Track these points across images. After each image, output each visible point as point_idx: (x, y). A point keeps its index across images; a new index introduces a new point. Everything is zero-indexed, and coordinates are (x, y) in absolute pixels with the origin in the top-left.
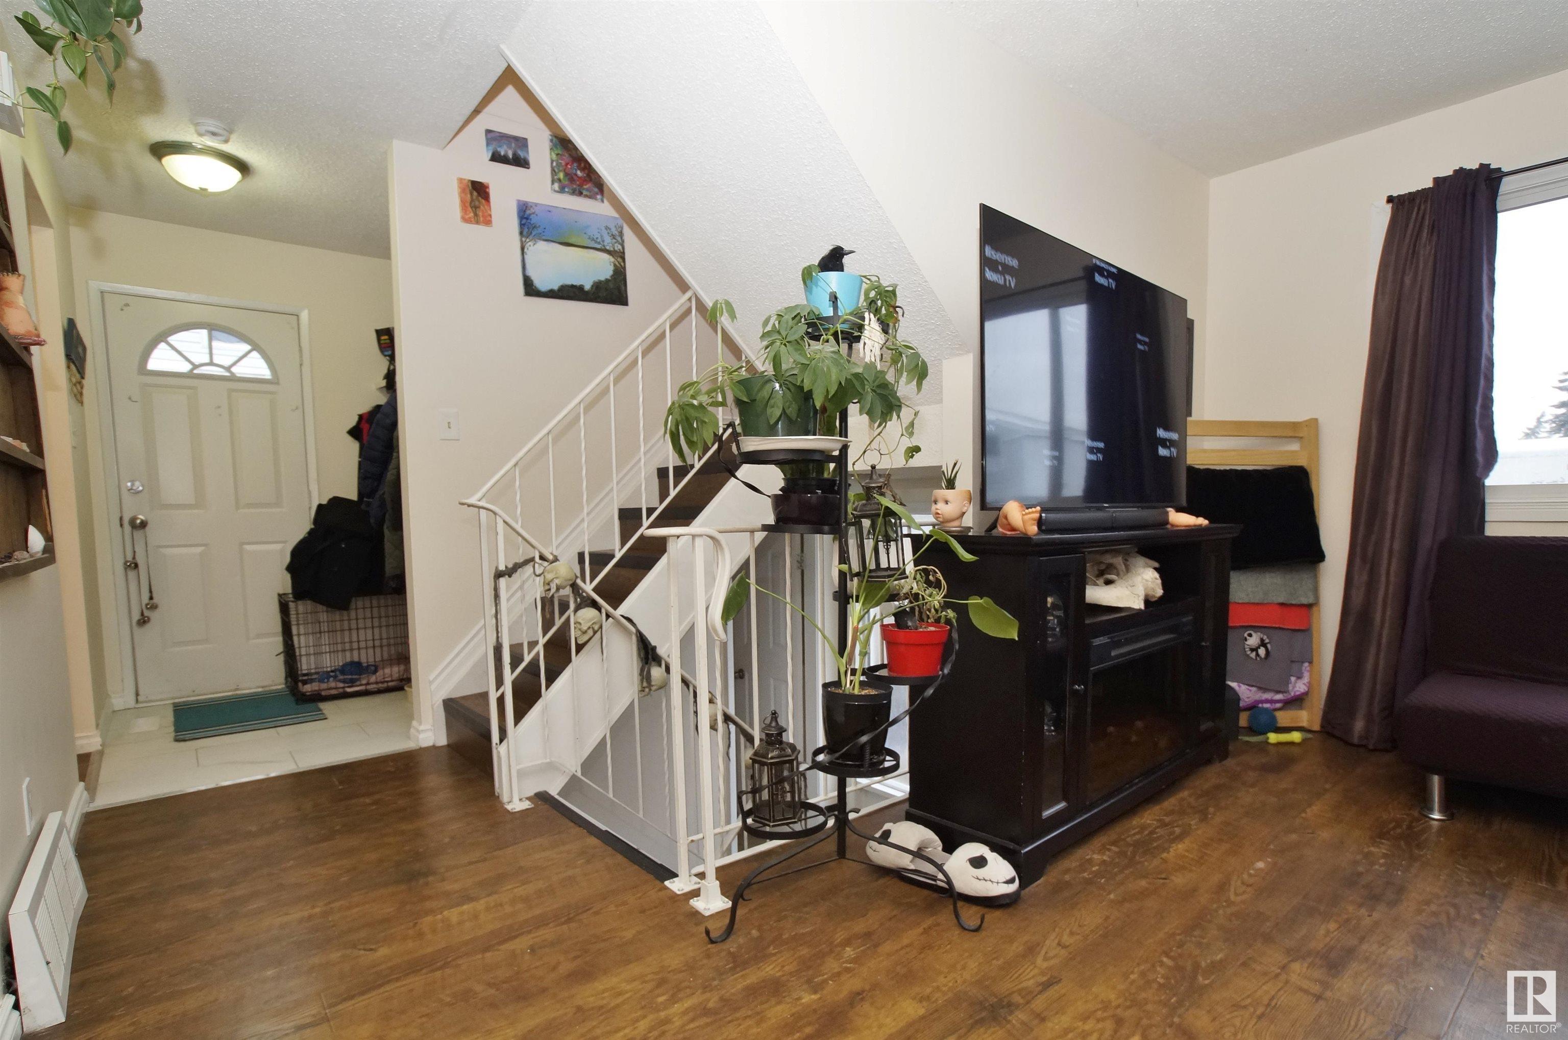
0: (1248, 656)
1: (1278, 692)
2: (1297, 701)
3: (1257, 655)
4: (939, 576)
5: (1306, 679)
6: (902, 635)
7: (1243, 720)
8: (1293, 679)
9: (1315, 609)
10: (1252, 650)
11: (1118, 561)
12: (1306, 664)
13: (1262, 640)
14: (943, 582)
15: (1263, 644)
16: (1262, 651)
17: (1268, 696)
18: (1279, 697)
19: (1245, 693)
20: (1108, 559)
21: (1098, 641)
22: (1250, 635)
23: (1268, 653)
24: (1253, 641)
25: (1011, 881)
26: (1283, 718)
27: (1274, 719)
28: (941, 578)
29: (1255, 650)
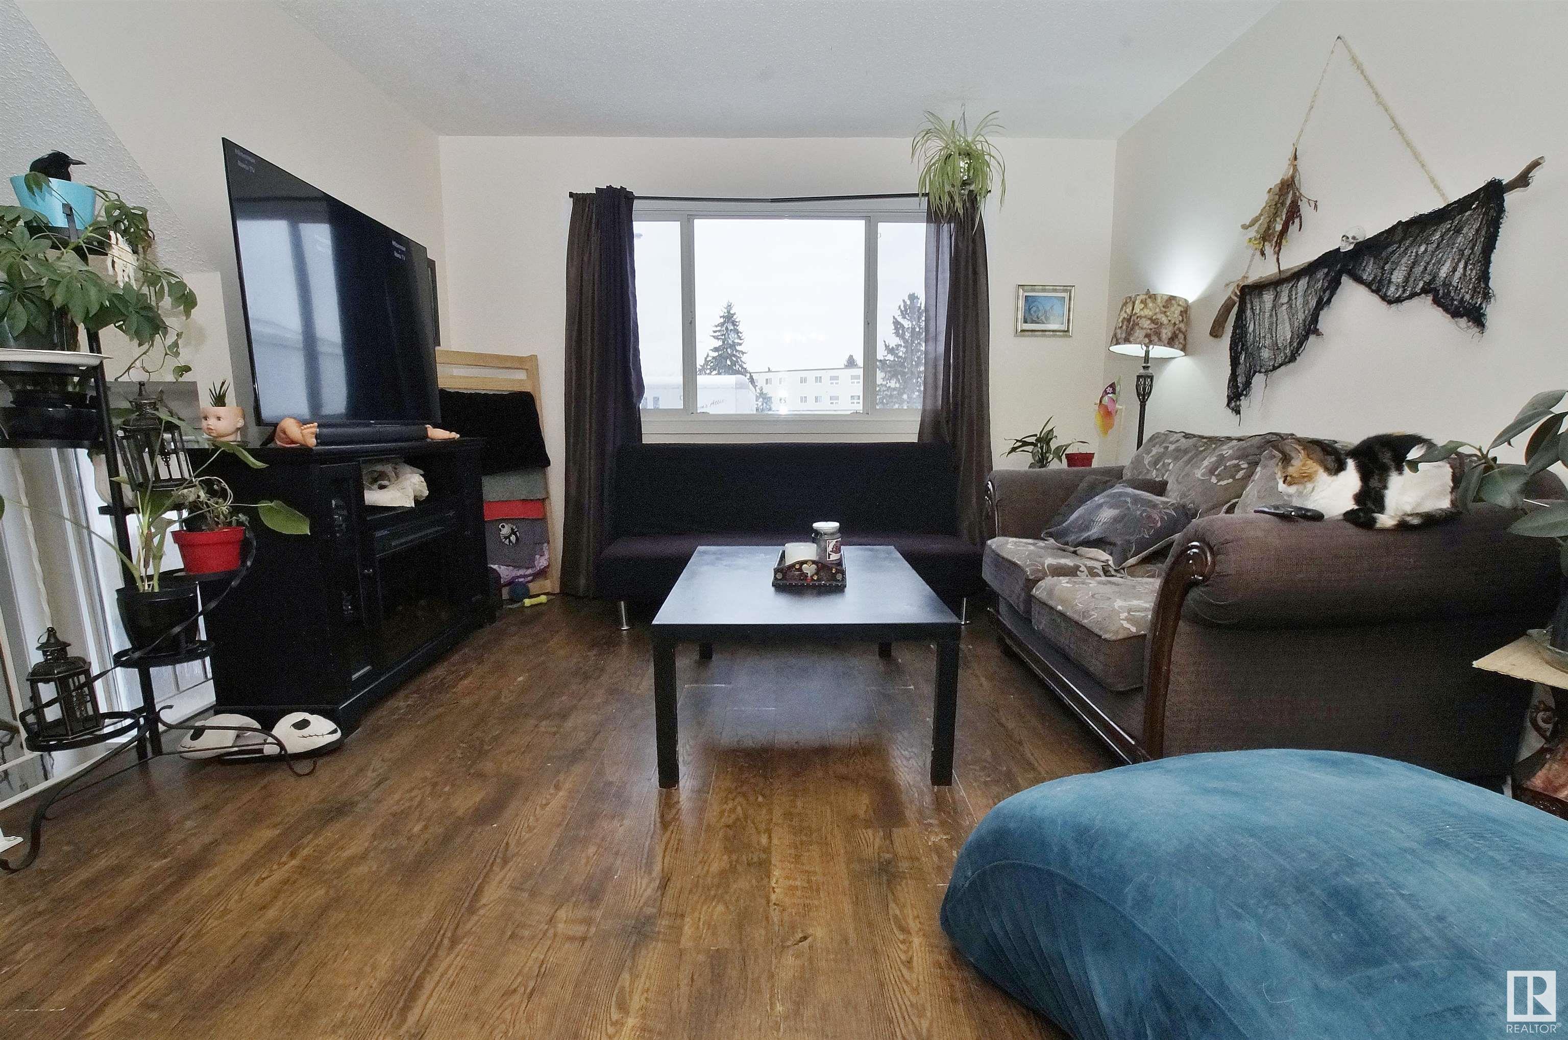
0: (503, 543)
1: (528, 568)
2: (542, 574)
3: (510, 541)
4: (224, 484)
5: (547, 556)
6: (196, 537)
7: (505, 593)
8: (538, 557)
9: (547, 502)
10: (506, 538)
11: (388, 468)
12: (546, 544)
13: (512, 529)
14: (229, 491)
15: (513, 532)
16: (513, 538)
17: (521, 572)
18: (529, 571)
19: (505, 572)
20: (379, 468)
21: (379, 534)
22: (503, 527)
23: (517, 539)
24: (506, 531)
25: (335, 731)
26: (534, 587)
27: (528, 590)
28: (227, 487)
29: (508, 537)
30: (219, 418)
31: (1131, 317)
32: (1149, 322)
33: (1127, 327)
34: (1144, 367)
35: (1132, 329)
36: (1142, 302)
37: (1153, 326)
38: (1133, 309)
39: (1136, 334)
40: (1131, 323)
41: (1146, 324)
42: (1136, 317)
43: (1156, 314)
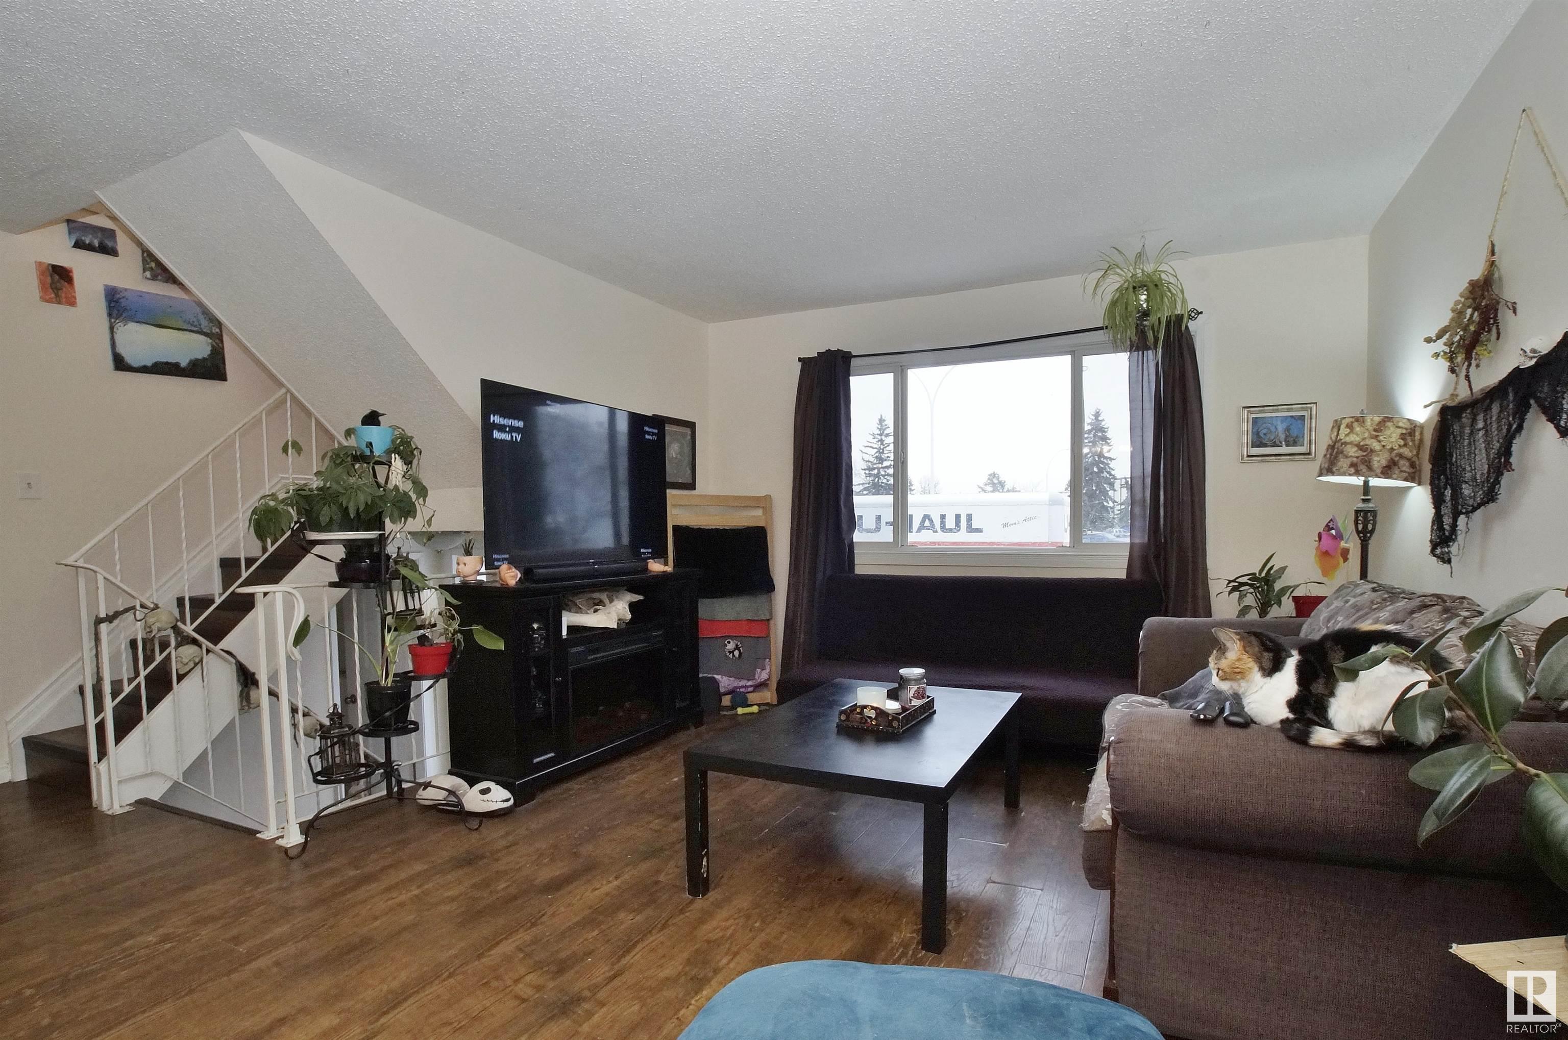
0: (727, 656)
1: (749, 680)
2: (763, 685)
3: (734, 655)
4: (453, 612)
5: (768, 670)
6: (420, 650)
7: (726, 701)
8: (759, 670)
9: (772, 622)
10: (730, 652)
11: (604, 596)
12: (768, 660)
13: (737, 645)
14: (456, 615)
15: (737, 648)
16: (736, 653)
17: (743, 683)
18: (750, 683)
19: (725, 682)
20: (596, 595)
21: (573, 650)
22: (729, 642)
23: (740, 654)
24: (731, 646)
25: (508, 800)
26: (753, 697)
27: (746, 699)
28: (455, 614)
29: (732, 652)
30: (465, 564)
31: (1335, 444)
32: (1356, 449)
33: (1331, 455)
34: (1364, 501)
35: (1336, 458)
36: (1347, 426)
37: (1360, 453)
38: (1338, 434)
39: (1340, 464)
40: (1336, 450)
41: (1352, 451)
42: (1340, 444)
43: (1364, 439)
